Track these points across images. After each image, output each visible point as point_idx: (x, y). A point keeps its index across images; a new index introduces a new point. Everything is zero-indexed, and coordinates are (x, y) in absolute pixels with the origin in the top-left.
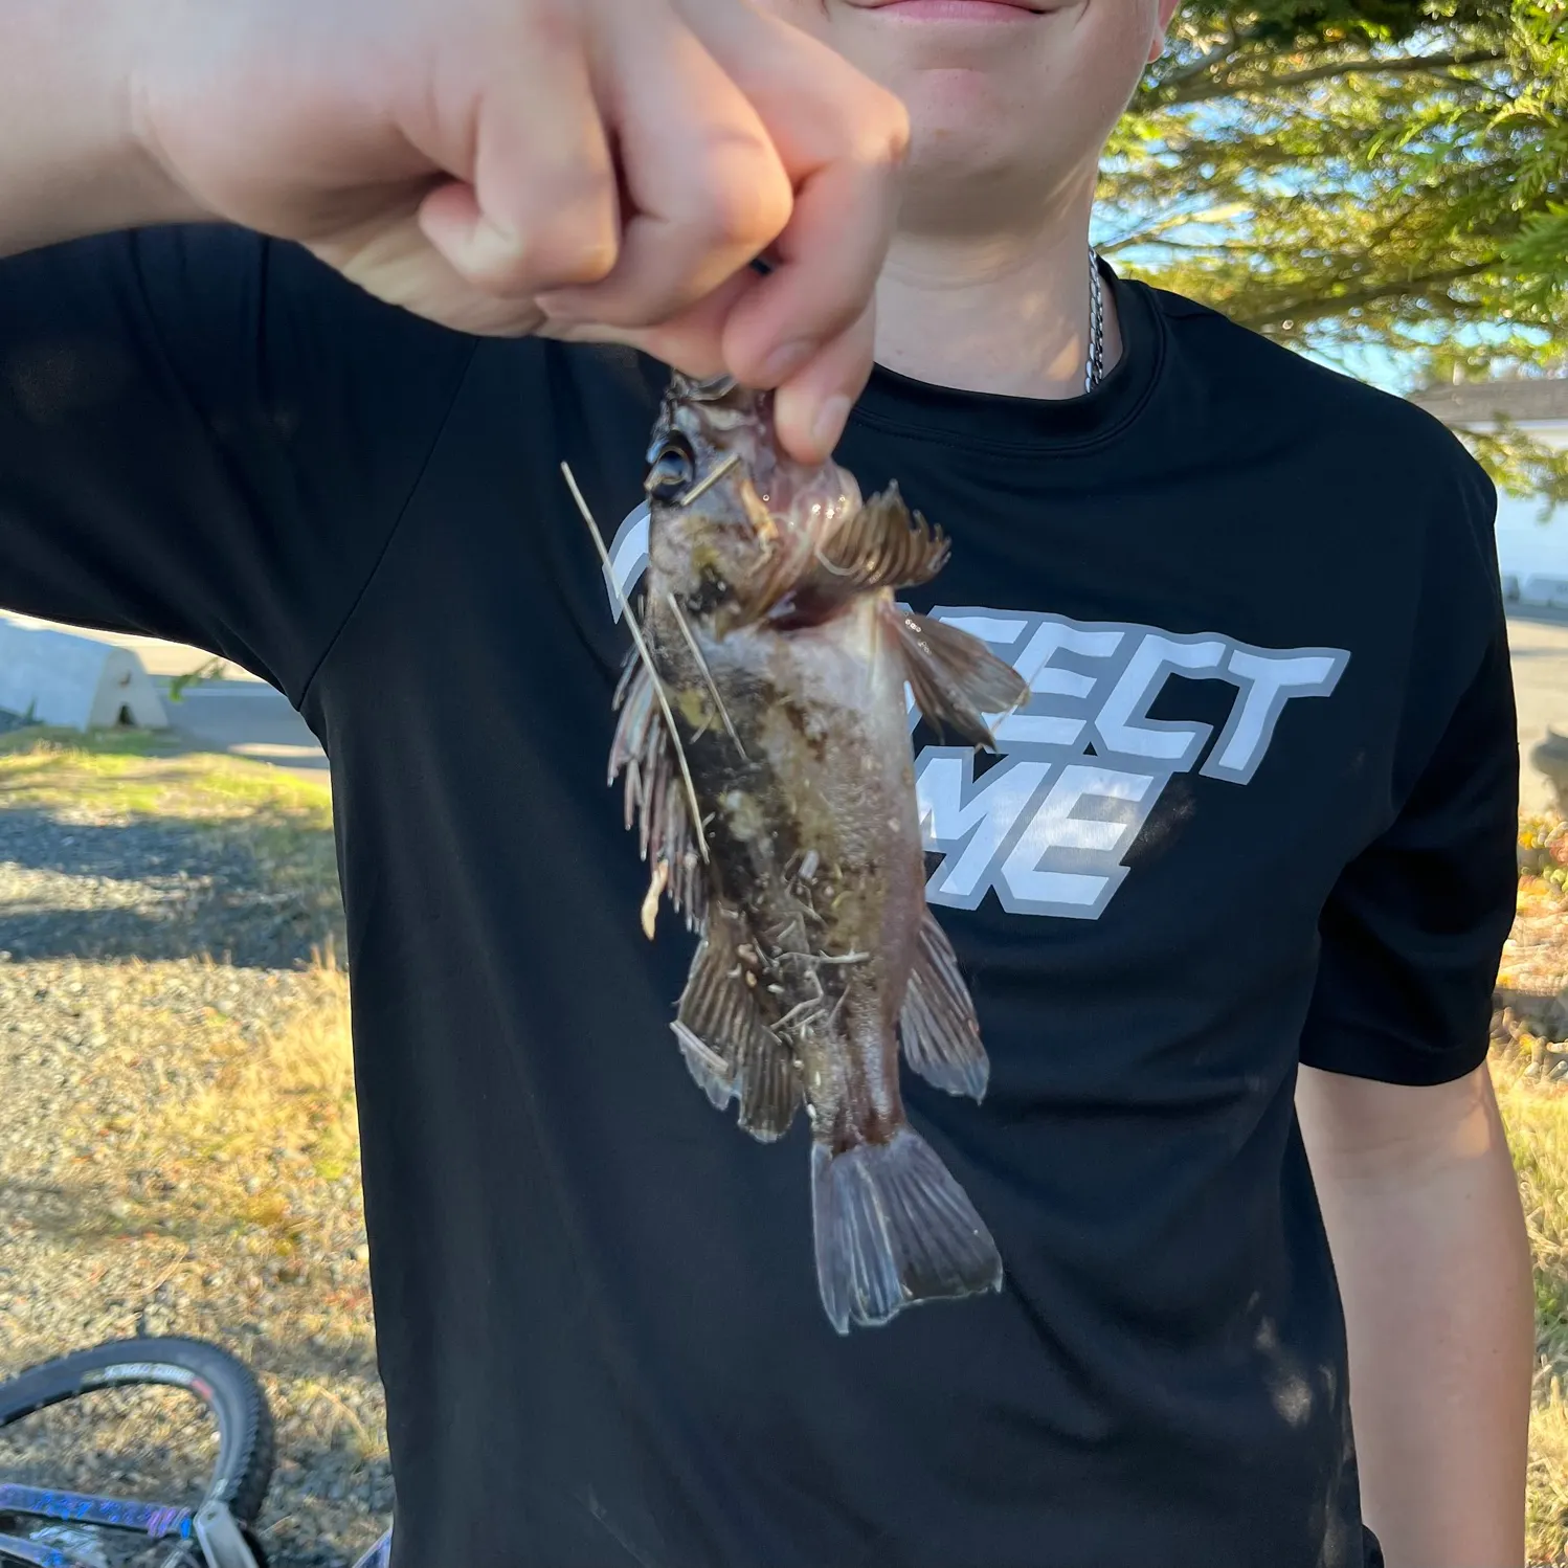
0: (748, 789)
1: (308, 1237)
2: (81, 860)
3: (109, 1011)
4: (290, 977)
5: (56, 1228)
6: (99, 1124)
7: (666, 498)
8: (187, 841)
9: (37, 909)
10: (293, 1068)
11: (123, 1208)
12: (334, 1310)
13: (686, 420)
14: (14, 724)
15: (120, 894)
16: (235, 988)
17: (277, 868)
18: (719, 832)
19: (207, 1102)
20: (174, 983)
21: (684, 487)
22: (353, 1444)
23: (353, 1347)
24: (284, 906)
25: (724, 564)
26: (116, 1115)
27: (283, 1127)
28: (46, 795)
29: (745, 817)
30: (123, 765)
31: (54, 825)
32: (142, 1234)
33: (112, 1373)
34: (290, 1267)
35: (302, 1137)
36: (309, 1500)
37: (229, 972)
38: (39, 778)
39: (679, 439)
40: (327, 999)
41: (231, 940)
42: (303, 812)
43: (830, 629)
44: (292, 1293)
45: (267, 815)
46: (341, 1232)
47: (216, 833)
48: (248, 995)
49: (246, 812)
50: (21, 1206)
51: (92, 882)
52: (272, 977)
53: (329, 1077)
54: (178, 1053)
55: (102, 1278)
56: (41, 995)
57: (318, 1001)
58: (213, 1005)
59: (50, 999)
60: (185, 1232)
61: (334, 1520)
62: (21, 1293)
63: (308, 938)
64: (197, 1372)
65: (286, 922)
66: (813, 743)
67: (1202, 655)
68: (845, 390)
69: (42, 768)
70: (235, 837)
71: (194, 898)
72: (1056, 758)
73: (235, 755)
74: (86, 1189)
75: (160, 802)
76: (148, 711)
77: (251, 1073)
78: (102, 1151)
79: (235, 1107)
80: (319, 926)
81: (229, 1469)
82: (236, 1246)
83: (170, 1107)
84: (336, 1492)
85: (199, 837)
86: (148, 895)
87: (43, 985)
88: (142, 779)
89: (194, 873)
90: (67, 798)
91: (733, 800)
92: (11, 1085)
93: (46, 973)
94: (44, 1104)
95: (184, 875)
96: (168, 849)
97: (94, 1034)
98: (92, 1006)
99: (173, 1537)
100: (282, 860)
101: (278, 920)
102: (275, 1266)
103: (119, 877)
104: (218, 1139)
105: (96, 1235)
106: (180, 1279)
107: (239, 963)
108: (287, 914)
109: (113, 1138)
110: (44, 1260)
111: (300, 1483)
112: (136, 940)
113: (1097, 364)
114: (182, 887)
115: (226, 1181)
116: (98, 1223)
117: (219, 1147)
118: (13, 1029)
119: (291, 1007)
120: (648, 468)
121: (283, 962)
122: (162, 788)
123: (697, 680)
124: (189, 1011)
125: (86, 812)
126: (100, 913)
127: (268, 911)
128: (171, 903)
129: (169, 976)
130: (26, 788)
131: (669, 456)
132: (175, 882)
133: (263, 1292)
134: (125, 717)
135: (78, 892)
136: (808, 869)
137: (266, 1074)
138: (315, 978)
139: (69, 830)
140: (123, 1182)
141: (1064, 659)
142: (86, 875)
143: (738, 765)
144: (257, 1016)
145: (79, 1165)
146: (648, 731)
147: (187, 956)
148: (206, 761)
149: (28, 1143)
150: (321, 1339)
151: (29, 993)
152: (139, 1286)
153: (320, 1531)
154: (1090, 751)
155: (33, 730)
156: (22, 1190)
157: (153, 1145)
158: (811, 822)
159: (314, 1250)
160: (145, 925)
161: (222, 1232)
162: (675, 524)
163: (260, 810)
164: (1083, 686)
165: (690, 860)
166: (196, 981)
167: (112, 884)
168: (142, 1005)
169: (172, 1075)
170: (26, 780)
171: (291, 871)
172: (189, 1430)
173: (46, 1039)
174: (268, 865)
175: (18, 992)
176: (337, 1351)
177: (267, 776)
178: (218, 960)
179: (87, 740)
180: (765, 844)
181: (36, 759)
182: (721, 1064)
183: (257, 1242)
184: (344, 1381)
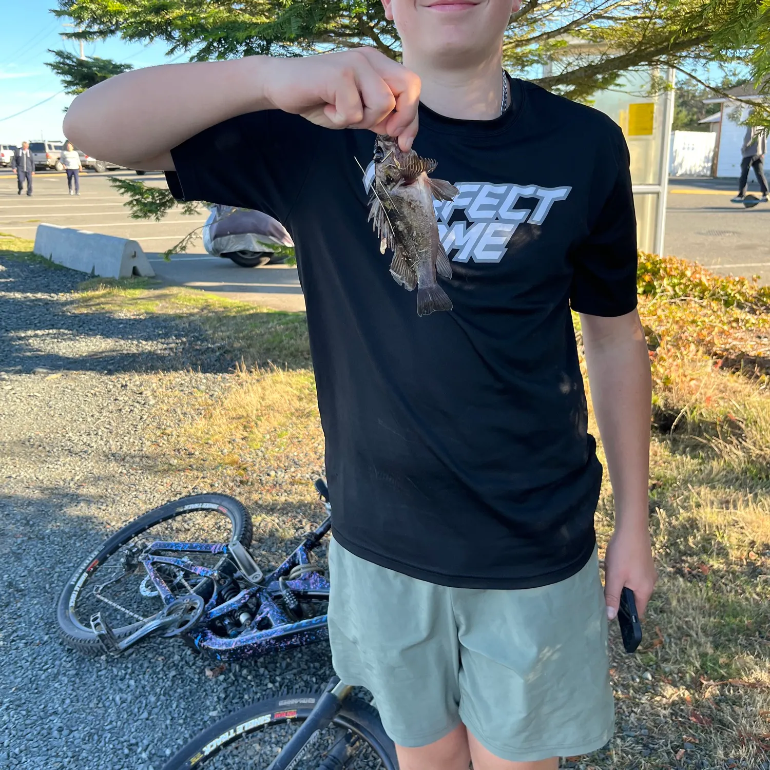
0: (401, 220)
1: (249, 469)
2: (128, 333)
3: (154, 391)
4: (227, 376)
5: (149, 469)
6: (159, 433)
7: (378, 161)
8: (173, 323)
9: (115, 354)
10: (235, 410)
11: (175, 462)
12: (264, 492)
13: (380, 144)
14: (86, 277)
15: (147, 346)
16: (204, 381)
17: (214, 333)
18: (396, 230)
19: (201, 423)
20: (178, 380)
21: (382, 158)
22: (278, 534)
23: (273, 504)
24: (219, 348)
25: (392, 174)
26: (165, 429)
27: (233, 431)
28: (107, 307)
29: (401, 227)
30: (138, 293)
31: (114, 319)
32: (184, 470)
33: (187, 508)
34: (244, 479)
35: (242, 435)
36: (264, 553)
37: (201, 375)
38: (103, 300)
39: (379, 148)
40: (244, 383)
41: (199, 362)
42: (222, 309)
43: (414, 185)
44: (247, 488)
45: (205, 311)
46: (263, 467)
47: (185, 320)
48: (210, 383)
49: (196, 310)
50: (134, 462)
51: (135, 342)
52: (219, 376)
53: (250, 412)
54: (186, 406)
55: (171, 485)
56: (124, 386)
57: (241, 384)
58: (197, 388)
59: (128, 388)
60: (201, 469)
61: (274, 559)
62: (140, 492)
63: (232, 360)
64: (220, 505)
65: (221, 355)
66: (413, 209)
67: (529, 191)
68: (412, 136)
69: (104, 296)
70: (193, 321)
71: (181, 347)
72: (488, 221)
73: (187, 287)
74: (158, 456)
75: (157, 308)
76: (145, 269)
77: (217, 412)
78: (161, 442)
79: (212, 425)
80: (236, 355)
81: (237, 532)
82: (222, 473)
83: (186, 425)
84: (273, 550)
85: (177, 322)
86: (160, 346)
87: (124, 383)
88: (148, 299)
89: (178, 337)
90: (117, 308)
91: (398, 223)
92: (120, 420)
93: (124, 378)
94: (135, 426)
95: (174, 338)
96: (165, 327)
97: (150, 401)
98: (147, 390)
99: (220, 553)
100: (216, 329)
101: (218, 354)
102: (238, 479)
103: (146, 340)
104: (208, 436)
105: (166, 471)
106: (202, 485)
107: (204, 371)
108: (221, 351)
109: (165, 437)
110: (147, 481)
111: (259, 547)
112: (160, 364)
113: (504, 107)
114: (173, 342)
115: (213, 450)
116: (166, 467)
117: (208, 439)
118: (116, 400)
119: (230, 387)
120: (374, 155)
121: (223, 370)
122: (157, 302)
123: (388, 199)
124: (187, 391)
125: (126, 313)
126: (141, 354)
127: (213, 351)
128: (171, 349)
129: (176, 377)
130: (99, 304)
131: (378, 152)
132: (171, 340)
133: (235, 488)
134: (135, 272)
135: (130, 346)
136: (414, 235)
137: (223, 412)
138: (238, 376)
139: (120, 321)
140: (173, 452)
141: (490, 195)
142: (132, 339)
143: (398, 216)
144: (215, 391)
145: (154, 447)
146: (379, 211)
147: (182, 369)
148: (175, 290)
149: (131, 440)
150: (260, 502)
151: (119, 386)
152: (186, 487)
153: (269, 562)
154: (497, 219)
155: (95, 280)
156: (132, 457)
157: (182, 439)
158: (415, 224)
159: (252, 474)
160: (161, 358)
161: (215, 468)
162: (380, 166)
163: (202, 310)
164: (495, 202)
165: (391, 237)
166: (188, 379)
167: (144, 342)
168: (167, 389)
169: (185, 414)
170: (98, 301)
171: (220, 334)
172: (214, 533)
173: (130, 402)
174: (210, 332)
175: (114, 386)
176: (267, 506)
177: (203, 295)
178: (196, 370)
179: (121, 283)
180: (405, 231)
181: (101, 292)
182: (400, 277)
183: (230, 471)
184: (271, 515)
